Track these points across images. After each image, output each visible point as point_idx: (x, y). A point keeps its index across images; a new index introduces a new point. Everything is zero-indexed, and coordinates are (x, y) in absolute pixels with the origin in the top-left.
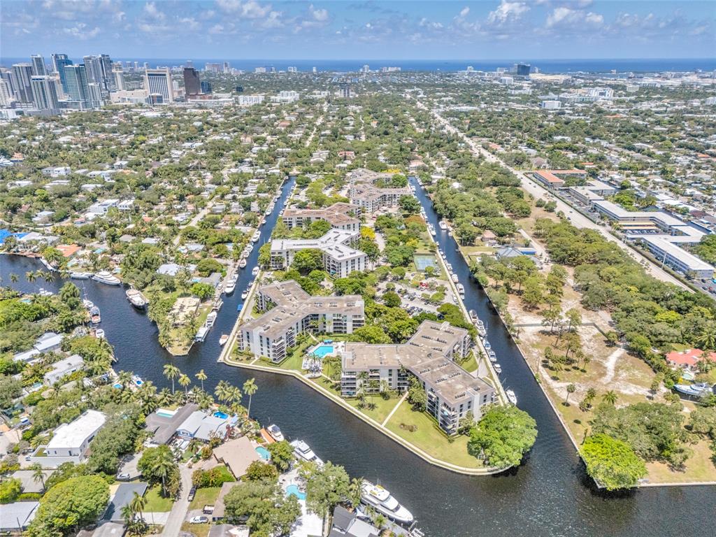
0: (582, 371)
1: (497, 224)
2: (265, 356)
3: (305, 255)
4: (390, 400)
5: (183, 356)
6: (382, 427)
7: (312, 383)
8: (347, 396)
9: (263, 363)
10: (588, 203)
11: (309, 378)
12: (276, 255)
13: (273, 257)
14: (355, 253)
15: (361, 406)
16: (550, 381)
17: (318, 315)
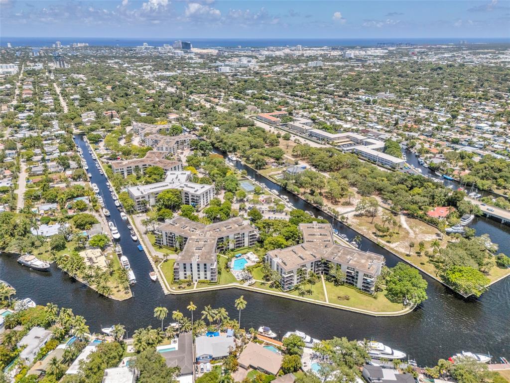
0: (397, 233)
1: (273, 152)
2: (202, 278)
3: (169, 195)
4: (316, 284)
5: (129, 299)
6: (327, 303)
7: (252, 288)
8: (288, 290)
9: (204, 285)
10: (305, 132)
11: (249, 286)
12: (141, 200)
13: (138, 202)
14: (204, 187)
15: (302, 294)
16: (388, 244)
17: (223, 238)
